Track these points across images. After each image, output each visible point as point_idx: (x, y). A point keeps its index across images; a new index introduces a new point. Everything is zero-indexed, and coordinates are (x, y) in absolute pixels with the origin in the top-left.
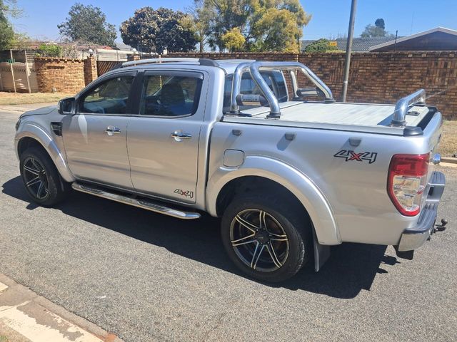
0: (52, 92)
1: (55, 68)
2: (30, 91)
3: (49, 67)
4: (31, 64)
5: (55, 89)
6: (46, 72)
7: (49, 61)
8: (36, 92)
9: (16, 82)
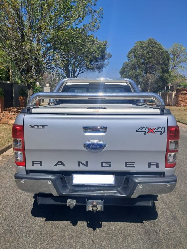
0: (181, 106)
1: (184, 94)
2: (172, 105)
3: (182, 94)
4: (175, 92)
5: (182, 105)
6: (180, 96)
7: (183, 90)
8: (174, 106)
9: (168, 101)
